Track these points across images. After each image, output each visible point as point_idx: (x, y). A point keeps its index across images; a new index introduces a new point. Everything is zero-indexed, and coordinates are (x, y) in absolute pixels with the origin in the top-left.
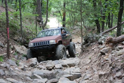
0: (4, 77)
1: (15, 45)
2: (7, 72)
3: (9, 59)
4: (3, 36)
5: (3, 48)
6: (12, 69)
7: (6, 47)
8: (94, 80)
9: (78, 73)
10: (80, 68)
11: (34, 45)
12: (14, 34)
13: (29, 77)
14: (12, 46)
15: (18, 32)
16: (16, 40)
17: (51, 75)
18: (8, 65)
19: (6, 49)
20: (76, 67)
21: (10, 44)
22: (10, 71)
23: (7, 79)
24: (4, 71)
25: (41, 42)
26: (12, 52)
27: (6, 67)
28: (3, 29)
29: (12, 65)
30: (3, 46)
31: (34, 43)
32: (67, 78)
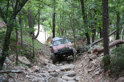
8: (85, 75)
10: (75, 71)
31: (58, 50)
32: (67, 76)
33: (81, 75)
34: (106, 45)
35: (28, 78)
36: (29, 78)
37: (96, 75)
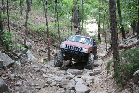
0: (47, 73)
1: (54, 50)
2: (48, 71)
3: (50, 61)
4: (45, 43)
5: (45, 53)
6: (52, 69)
7: (48, 52)
8: (105, 75)
9: (98, 71)
10: (102, 68)
11: (66, 47)
12: (54, 41)
13: (63, 74)
14: (52, 51)
15: (57, 39)
16: (55, 46)
17: (78, 73)
18: (49, 66)
19: (47, 53)
20: (99, 66)
21: (50, 49)
22: (50, 70)
23: (48, 74)
24: (46, 70)
25: (74, 47)
26: (52, 56)
27: (47, 67)
28: (45, 37)
29: (52, 66)
30: (45, 51)
32: (89, 74)
33: (101, 75)
34: (115, 47)
35: (44, 77)
36: (46, 77)
37: (110, 78)
